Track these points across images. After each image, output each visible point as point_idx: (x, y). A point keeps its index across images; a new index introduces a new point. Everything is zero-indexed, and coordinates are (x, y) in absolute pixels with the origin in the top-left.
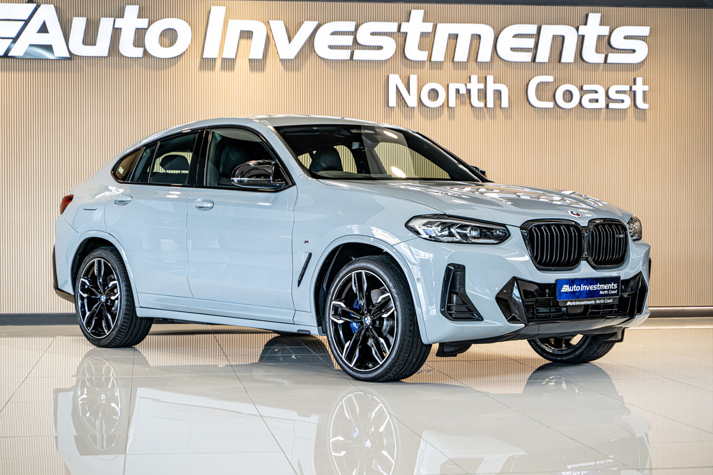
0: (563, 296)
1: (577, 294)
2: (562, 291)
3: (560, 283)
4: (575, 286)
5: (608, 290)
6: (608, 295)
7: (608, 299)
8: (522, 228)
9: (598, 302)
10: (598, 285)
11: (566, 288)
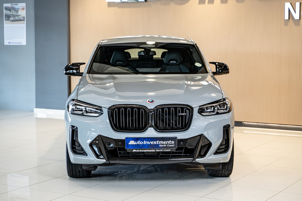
0: (129, 147)
1: (141, 146)
2: (129, 144)
3: (129, 139)
4: (139, 142)
5: (166, 144)
6: (167, 147)
7: (166, 149)
8: (109, 109)
9: (157, 150)
10: (158, 142)
11: (132, 143)
